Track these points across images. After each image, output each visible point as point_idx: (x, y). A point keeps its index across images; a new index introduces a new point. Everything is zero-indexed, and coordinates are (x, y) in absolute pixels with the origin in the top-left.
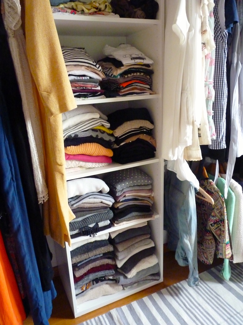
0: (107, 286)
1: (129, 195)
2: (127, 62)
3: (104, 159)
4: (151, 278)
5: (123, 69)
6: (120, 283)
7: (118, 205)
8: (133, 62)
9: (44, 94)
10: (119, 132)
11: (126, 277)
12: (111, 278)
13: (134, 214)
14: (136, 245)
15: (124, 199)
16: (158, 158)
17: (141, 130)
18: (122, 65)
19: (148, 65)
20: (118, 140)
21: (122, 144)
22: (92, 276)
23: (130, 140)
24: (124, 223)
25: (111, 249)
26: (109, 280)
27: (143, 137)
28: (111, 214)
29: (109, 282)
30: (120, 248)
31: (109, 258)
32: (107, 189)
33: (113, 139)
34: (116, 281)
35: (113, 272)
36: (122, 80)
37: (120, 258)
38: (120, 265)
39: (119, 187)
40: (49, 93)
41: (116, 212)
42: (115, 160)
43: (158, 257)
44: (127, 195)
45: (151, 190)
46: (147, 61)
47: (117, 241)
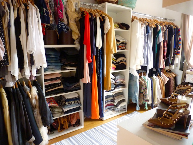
0: (111, 111)
1: (119, 81)
2: (121, 41)
3: (114, 68)
4: (124, 109)
5: (120, 43)
6: (115, 111)
7: (116, 83)
8: (123, 41)
9: (112, 48)
10: (118, 61)
11: (117, 108)
12: (113, 108)
13: (121, 86)
14: (120, 98)
15: (118, 82)
16: (127, 69)
17: (123, 61)
18: (120, 42)
19: (125, 42)
20: (117, 63)
21: (118, 64)
22: (108, 107)
23: (121, 63)
24: (118, 89)
25: (113, 98)
26: (112, 109)
27: (124, 62)
28: (114, 86)
29: (112, 110)
30: (115, 98)
31: (112, 101)
32: (114, 78)
33: (116, 63)
34: (114, 110)
35: (113, 106)
36: (119, 46)
37: (116, 102)
38: (115, 104)
39: (117, 77)
40: (113, 48)
41: (116, 85)
42: (116, 69)
43: (126, 102)
44: (118, 80)
45: (124, 80)
46: (126, 41)
47: (114, 96)
